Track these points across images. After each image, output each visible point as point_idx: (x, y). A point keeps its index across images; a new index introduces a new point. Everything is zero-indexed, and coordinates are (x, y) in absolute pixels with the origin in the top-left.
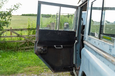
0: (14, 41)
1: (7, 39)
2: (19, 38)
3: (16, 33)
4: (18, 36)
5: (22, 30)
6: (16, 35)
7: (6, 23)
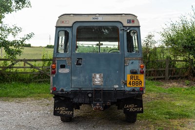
0: (27, 73)
1: (20, 70)
2: (32, 69)
3: (29, 64)
4: (32, 67)
5: (35, 60)
6: (29, 66)
7: (19, 52)
